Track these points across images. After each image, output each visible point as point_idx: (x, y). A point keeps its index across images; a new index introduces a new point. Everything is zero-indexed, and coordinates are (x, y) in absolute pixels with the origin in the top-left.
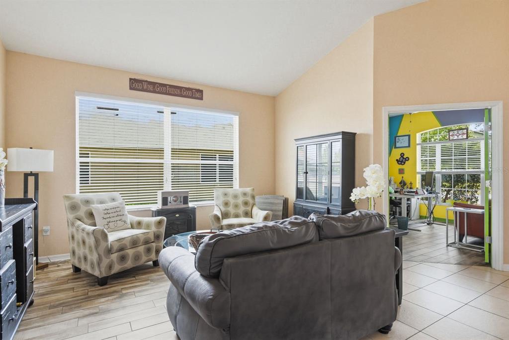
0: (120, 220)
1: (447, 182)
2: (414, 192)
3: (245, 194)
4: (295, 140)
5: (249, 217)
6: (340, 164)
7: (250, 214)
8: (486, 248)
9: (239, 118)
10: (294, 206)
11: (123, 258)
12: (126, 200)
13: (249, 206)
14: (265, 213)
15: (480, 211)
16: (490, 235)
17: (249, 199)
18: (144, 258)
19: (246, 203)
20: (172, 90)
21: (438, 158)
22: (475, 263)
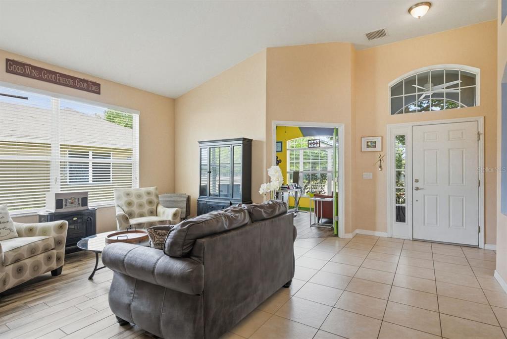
0: (4, 228)
1: (306, 179)
2: (286, 188)
3: (149, 193)
4: (199, 142)
5: (154, 216)
6: (241, 165)
7: (155, 212)
8: (334, 225)
9: (140, 116)
10: (198, 202)
11: (20, 270)
12: (8, 205)
13: (154, 205)
14: (173, 210)
15: (330, 199)
16: (337, 215)
17: (153, 198)
18: (44, 268)
19: (150, 203)
20: (63, 80)
21: (301, 161)
22: (330, 236)
